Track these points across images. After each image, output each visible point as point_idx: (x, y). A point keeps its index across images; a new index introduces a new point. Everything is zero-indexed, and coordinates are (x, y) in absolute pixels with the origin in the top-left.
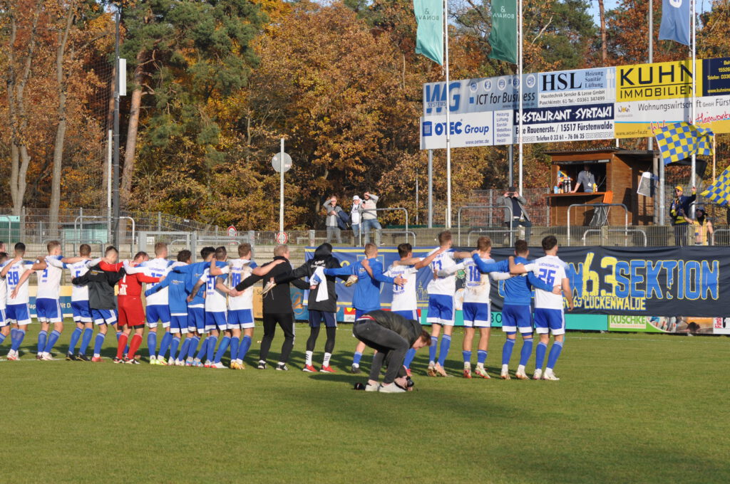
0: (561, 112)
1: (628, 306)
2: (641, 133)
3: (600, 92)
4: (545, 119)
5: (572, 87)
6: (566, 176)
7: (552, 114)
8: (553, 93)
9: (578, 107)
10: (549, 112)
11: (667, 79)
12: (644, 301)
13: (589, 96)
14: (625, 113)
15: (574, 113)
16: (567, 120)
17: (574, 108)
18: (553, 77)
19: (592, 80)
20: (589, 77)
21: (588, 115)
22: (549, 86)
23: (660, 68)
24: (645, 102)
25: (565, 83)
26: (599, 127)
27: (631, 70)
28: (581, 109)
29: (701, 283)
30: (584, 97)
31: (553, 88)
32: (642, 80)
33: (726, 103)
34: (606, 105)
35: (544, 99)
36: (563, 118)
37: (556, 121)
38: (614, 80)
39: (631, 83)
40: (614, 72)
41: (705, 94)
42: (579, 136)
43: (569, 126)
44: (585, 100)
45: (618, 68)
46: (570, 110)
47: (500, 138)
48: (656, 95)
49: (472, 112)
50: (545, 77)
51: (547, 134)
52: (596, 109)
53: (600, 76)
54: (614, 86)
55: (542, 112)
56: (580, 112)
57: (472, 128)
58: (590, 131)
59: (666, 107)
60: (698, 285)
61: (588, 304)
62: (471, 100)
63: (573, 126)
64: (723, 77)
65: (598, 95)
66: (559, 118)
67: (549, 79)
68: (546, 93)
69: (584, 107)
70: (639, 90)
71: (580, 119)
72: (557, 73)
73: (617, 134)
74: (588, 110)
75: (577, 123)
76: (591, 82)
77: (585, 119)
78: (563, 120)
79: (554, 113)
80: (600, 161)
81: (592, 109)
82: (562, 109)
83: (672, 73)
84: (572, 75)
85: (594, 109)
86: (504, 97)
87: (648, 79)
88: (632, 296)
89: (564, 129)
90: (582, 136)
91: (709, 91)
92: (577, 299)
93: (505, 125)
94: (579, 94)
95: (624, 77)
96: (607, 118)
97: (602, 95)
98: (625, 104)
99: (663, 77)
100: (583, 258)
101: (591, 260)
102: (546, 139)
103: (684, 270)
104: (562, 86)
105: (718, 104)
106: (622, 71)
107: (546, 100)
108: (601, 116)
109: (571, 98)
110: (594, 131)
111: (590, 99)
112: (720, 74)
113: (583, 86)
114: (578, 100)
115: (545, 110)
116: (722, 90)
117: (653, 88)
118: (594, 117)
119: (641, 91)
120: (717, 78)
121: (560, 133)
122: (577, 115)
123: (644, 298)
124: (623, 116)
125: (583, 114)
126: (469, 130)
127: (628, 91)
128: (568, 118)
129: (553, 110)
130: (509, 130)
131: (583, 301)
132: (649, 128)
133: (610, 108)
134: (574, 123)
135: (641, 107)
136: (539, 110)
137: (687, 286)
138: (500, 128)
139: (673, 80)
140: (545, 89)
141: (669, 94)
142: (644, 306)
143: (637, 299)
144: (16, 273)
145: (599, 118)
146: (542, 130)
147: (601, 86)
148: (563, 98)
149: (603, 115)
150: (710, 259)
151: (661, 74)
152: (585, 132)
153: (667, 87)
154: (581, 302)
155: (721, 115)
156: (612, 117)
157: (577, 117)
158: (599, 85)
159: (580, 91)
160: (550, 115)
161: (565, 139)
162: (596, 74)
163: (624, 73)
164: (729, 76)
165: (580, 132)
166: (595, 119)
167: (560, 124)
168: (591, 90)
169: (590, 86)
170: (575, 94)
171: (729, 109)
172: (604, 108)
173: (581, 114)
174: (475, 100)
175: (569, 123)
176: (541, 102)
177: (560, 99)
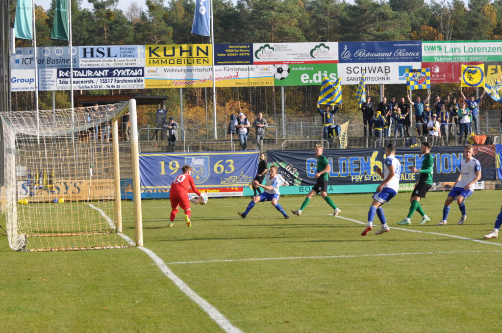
0: (99, 71)
1: (403, 178)
2: (166, 85)
3: (132, 60)
4: (86, 75)
5: (109, 56)
7: (92, 72)
8: (92, 59)
9: (114, 69)
10: (89, 71)
11: (185, 55)
12: (414, 175)
13: (124, 63)
14: (153, 73)
15: (111, 72)
16: (105, 76)
17: (111, 69)
18: (92, 49)
19: (125, 52)
20: (122, 51)
21: (122, 74)
22: (89, 55)
23: (181, 48)
24: (169, 67)
25: (103, 54)
26: (132, 81)
27: (157, 48)
28: (117, 70)
29: (452, 165)
30: (120, 62)
33: (231, 70)
34: (138, 68)
36: (101, 75)
37: (95, 77)
38: (144, 53)
39: (158, 56)
40: (144, 48)
41: (216, 64)
42: (116, 86)
43: (108, 80)
44: (120, 64)
45: (147, 46)
46: (108, 71)
47: (45, 86)
48: (178, 63)
49: (17, 69)
50: (85, 50)
51: (87, 85)
52: (130, 70)
53: (132, 51)
54: (144, 57)
55: (83, 71)
56: (116, 72)
57: (18, 80)
58: (125, 84)
59: (185, 71)
60: (450, 166)
61: (375, 178)
62: (17, 61)
63: (110, 81)
64: (229, 55)
65: (131, 62)
66: (98, 75)
67: (88, 50)
68: (85, 59)
69: (119, 69)
70: (164, 60)
71: (116, 76)
72: (95, 47)
73: (147, 86)
74: (123, 71)
75: (114, 78)
76: (125, 54)
77: (120, 76)
78: (102, 76)
79: (94, 72)
81: (126, 70)
82: (101, 70)
83: (190, 51)
84: (109, 49)
85: (128, 71)
86: (48, 60)
87: (172, 54)
88: (406, 173)
89: (102, 82)
90: (118, 86)
91: (218, 63)
92: (367, 176)
93: (50, 78)
94: (115, 61)
95: (152, 52)
96: (138, 76)
97: (134, 62)
98: (153, 68)
99: (183, 53)
100: (371, 154)
101: (376, 155)
102: (87, 87)
103: (440, 159)
104: (101, 55)
105: (225, 70)
106: (150, 48)
107: (84, 63)
108: (134, 74)
109: (109, 63)
110: (127, 83)
111: (124, 64)
112: (226, 53)
113: (118, 56)
114: (114, 64)
115: (85, 70)
116: (228, 62)
117: (176, 60)
118: (128, 75)
119: (166, 61)
120: (225, 55)
121: (99, 84)
122: (114, 74)
123: (414, 174)
124: (151, 75)
125: (119, 73)
126: (15, 81)
127: (156, 60)
128: (106, 75)
129: (93, 70)
130: (53, 81)
131: (372, 177)
132: (173, 83)
133: (141, 70)
134: (112, 78)
135: (166, 70)
136: (80, 70)
137: (443, 166)
138: (45, 80)
139: (191, 55)
140: (85, 56)
141: (188, 63)
142: (414, 178)
143: (409, 174)
145: (132, 76)
146: (84, 82)
147: (133, 56)
148: (102, 62)
149: (137, 73)
150: (457, 152)
151: (182, 51)
152: (120, 84)
153: (186, 60)
154: (370, 178)
155: (228, 76)
156: (143, 75)
157: (114, 75)
158: (131, 56)
159: (116, 59)
160: (90, 73)
161: (103, 88)
162: (129, 49)
163: (152, 50)
164: (233, 55)
165: (116, 84)
166: (129, 76)
167: (99, 79)
168: (126, 59)
169: (124, 56)
170: (112, 61)
171: (234, 74)
172: (136, 70)
173: (117, 73)
174: (21, 61)
175: (108, 78)
176: (81, 65)
177: (100, 63)
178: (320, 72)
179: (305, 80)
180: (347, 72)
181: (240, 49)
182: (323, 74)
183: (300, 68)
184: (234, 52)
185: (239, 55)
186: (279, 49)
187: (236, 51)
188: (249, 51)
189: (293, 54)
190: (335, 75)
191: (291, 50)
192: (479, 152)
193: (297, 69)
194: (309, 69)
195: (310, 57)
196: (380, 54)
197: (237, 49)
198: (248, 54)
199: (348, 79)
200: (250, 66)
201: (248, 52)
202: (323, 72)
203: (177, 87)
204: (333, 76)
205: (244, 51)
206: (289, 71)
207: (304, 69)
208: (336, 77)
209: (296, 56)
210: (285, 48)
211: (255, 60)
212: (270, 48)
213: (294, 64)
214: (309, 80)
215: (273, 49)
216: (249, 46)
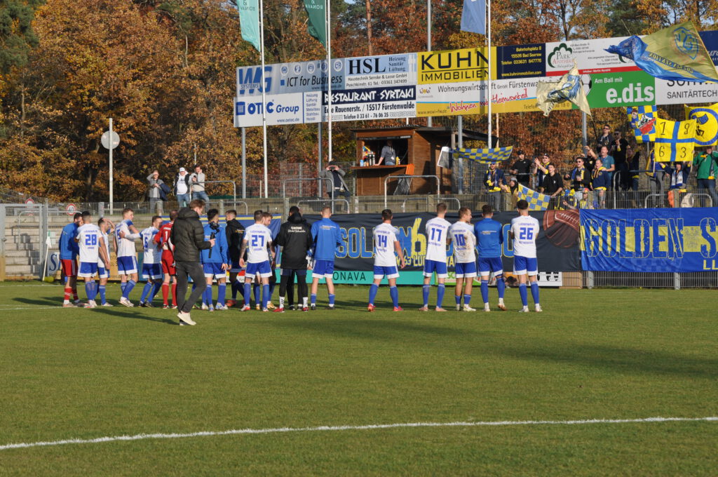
0: (366, 93)
2: (441, 112)
3: (403, 76)
4: (352, 100)
5: (377, 71)
6: (369, 150)
7: (358, 95)
8: (359, 76)
9: (383, 89)
10: (356, 93)
11: (464, 64)
13: (393, 79)
14: (426, 94)
15: (378, 95)
16: (372, 101)
17: (379, 90)
18: (359, 61)
19: (395, 64)
20: (392, 62)
21: (392, 96)
22: (355, 70)
23: (458, 54)
24: (445, 84)
25: (370, 67)
26: (401, 107)
27: (431, 56)
28: (385, 91)
30: (388, 80)
31: (359, 72)
32: (442, 65)
33: (518, 86)
34: (408, 87)
35: (350, 81)
36: (368, 98)
37: (362, 101)
38: (415, 65)
39: (432, 68)
40: (416, 57)
41: (499, 77)
42: (384, 115)
43: (375, 106)
44: (389, 82)
45: (419, 54)
46: (375, 92)
47: (309, 117)
48: (454, 78)
49: (282, 93)
50: (351, 62)
51: (354, 113)
52: (399, 90)
53: (402, 61)
54: (415, 70)
55: (349, 94)
56: (384, 94)
57: (283, 108)
58: (393, 111)
59: (463, 89)
62: (282, 83)
63: (378, 106)
64: (516, 62)
65: (401, 78)
66: (365, 99)
67: (355, 64)
68: (352, 77)
69: (388, 89)
70: (438, 74)
71: (384, 100)
72: (362, 58)
73: (419, 113)
74: (391, 92)
75: (381, 103)
76: (394, 67)
77: (389, 100)
78: (368, 101)
79: (360, 94)
80: (402, 137)
81: (395, 91)
82: (368, 91)
83: (469, 59)
84: (377, 60)
85: (397, 91)
86: (313, 80)
87: (447, 64)
89: (369, 108)
90: (387, 114)
91: (503, 75)
93: (315, 105)
95: (424, 62)
96: (409, 98)
97: (404, 78)
98: (426, 87)
99: (461, 62)
100: (412, 223)
101: (419, 225)
102: (353, 117)
104: (367, 70)
105: (511, 86)
106: (423, 56)
107: (350, 82)
108: (404, 96)
109: (376, 80)
110: (397, 110)
111: (393, 82)
112: (512, 60)
113: (387, 70)
114: (382, 82)
115: (351, 91)
116: (514, 74)
117: (452, 72)
118: (397, 97)
119: (441, 74)
120: (510, 63)
121: (365, 112)
122: (381, 96)
124: (423, 97)
125: (388, 95)
126: (280, 109)
127: (429, 74)
128: (374, 98)
129: (359, 91)
130: (317, 109)
131: (412, 260)
132: (448, 108)
133: (412, 89)
134: (379, 103)
135: (441, 89)
136: (346, 92)
138: (309, 108)
139: (470, 65)
140: (351, 72)
141: (467, 78)
144: (95, 236)
145: (402, 99)
146: (349, 109)
147: (404, 70)
148: (369, 81)
149: (407, 95)
151: (459, 59)
152: (389, 111)
153: (464, 72)
155: (514, 96)
156: (414, 98)
157: (381, 98)
158: (401, 69)
159: (385, 74)
160: (355, 96)
161: (370, 118)
162: (399, 59)
163: (425, 59)
164: (521, 62)
165: (385, 111)
166: (398, 100)
167: (366, 104)
168: (395, 74)
169: (393, 70)
170: (380, 77)
171: (521, 91)
172: (406, 90)
173: (386, 96)
174: (286, 82)
175: (375, 103)
176: (348, 85)
177: (366, 82)
178: (631, 85)
179: (612, 99)
180: (668, 84)
181: (529, 52)
182: (636, 89)
183: (606, 80)
184: (522, 58)
185: (528, 61)
186: (578, 50)
187: (525, 56)
188: (540, 55)
189: (597, 58)
190: (651, 88)
191: (594, 51)
192: (556, 221)
193: (601, 81)
194: (616, 80)
195: (619, 61)
196: (715, 52)
197: (526, 53)
198: (540, 60)
199: (670, 96)
200: (542, 79)
201: (539, 57)
202: (635, 86)
203: (452, 114)
204: (649, 90)
205: (534, 55)
206: (590, 85)
207: (611, 80)
208: (653, 92)
209: (599, 61)
210: (587, 48)
211: (548, 69)
212: (567, 49)
213: (597, 73)
214: (616, 98)
215: (570, 50)
216: (540, 48)
